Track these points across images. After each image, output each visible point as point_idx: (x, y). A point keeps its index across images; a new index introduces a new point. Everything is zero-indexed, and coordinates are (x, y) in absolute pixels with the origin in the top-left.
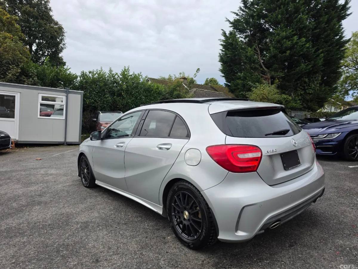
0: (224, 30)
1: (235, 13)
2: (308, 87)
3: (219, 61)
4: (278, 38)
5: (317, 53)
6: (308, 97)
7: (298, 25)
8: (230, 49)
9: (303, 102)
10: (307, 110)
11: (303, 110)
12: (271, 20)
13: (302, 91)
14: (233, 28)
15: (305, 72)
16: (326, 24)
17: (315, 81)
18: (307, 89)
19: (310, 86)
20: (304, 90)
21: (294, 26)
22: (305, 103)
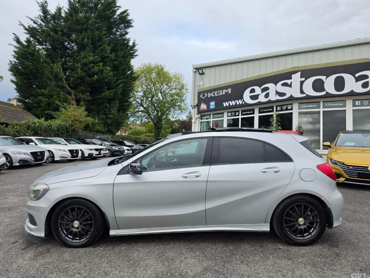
0: (17, 35)
1: (32, 20)
2: (109, 112)
3: (9, 70)
4: (85, 61)
5: (117, 82)
6: (109, 121)
7: (103, 53)
8: (31, 60)
9: (105, 125)
10: (108, 133)
11: (105, 134)
12: (78, 41)
13: (103, 116)
14: (29, 36)
15: (108, 98)
16: (122, 59)
17: (114, 107)
18: (108, 114)
19: (110, 111)
20: (106, 114)
21: (99, 53)
22: (107, 127)
